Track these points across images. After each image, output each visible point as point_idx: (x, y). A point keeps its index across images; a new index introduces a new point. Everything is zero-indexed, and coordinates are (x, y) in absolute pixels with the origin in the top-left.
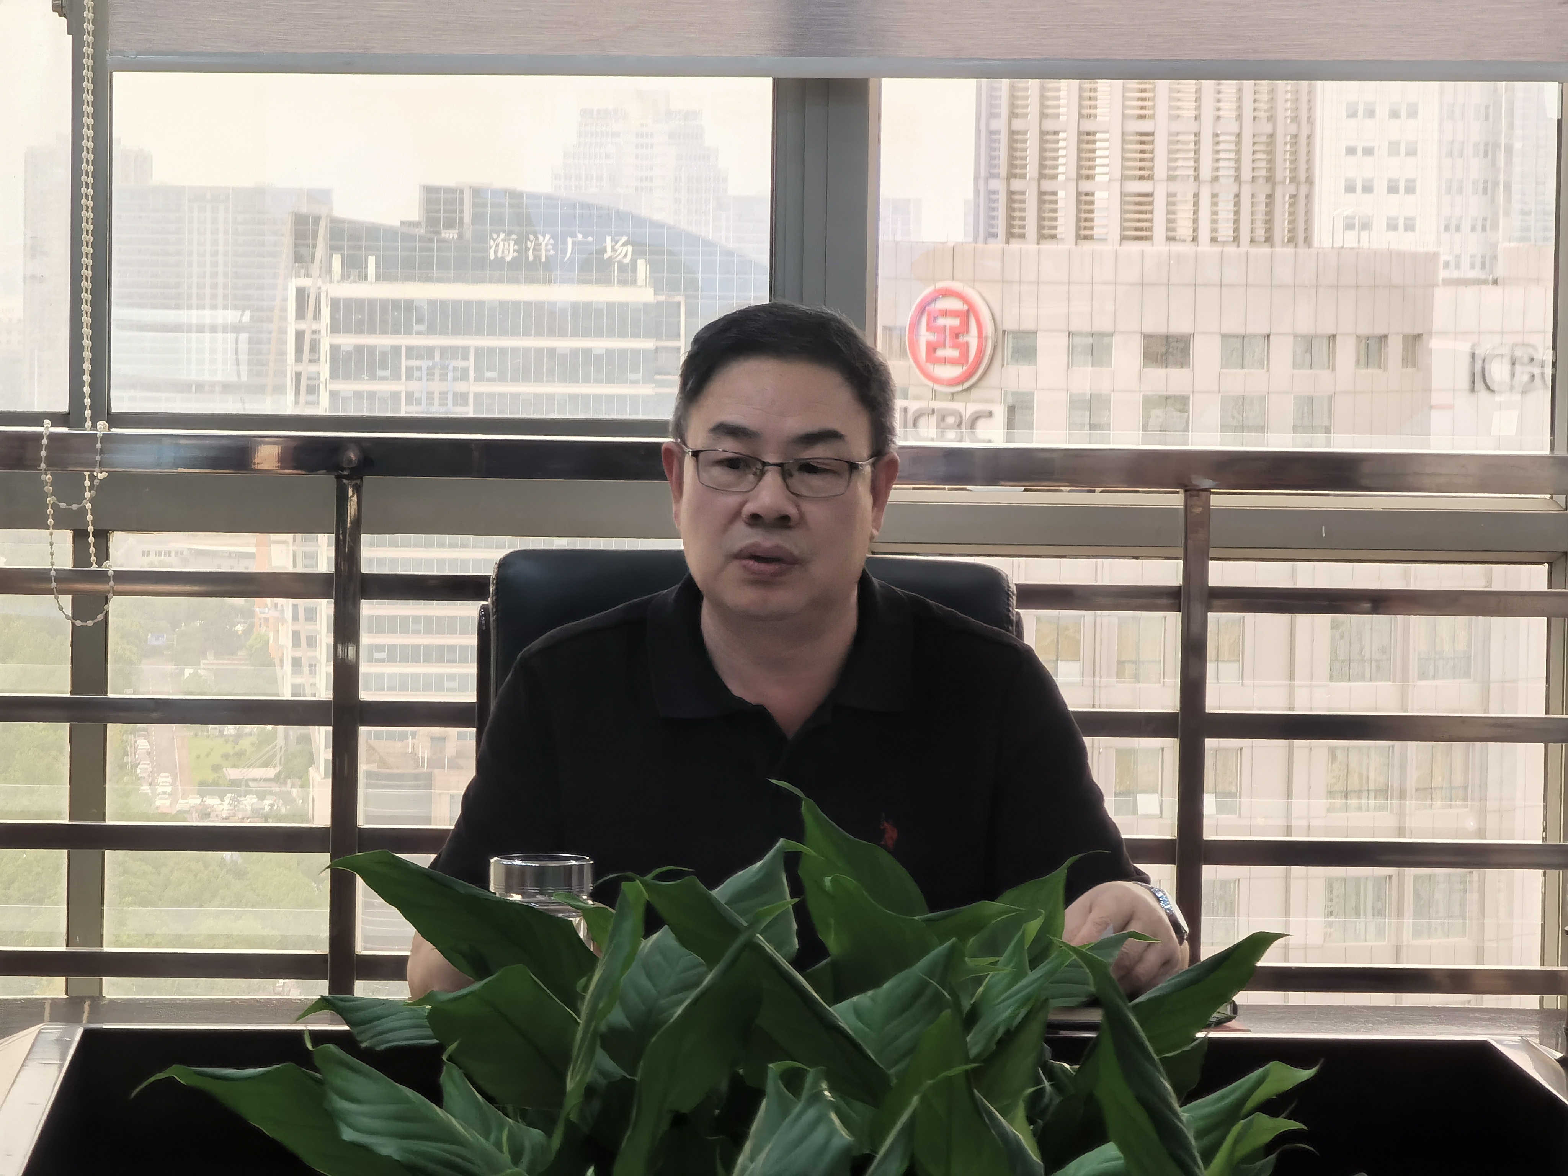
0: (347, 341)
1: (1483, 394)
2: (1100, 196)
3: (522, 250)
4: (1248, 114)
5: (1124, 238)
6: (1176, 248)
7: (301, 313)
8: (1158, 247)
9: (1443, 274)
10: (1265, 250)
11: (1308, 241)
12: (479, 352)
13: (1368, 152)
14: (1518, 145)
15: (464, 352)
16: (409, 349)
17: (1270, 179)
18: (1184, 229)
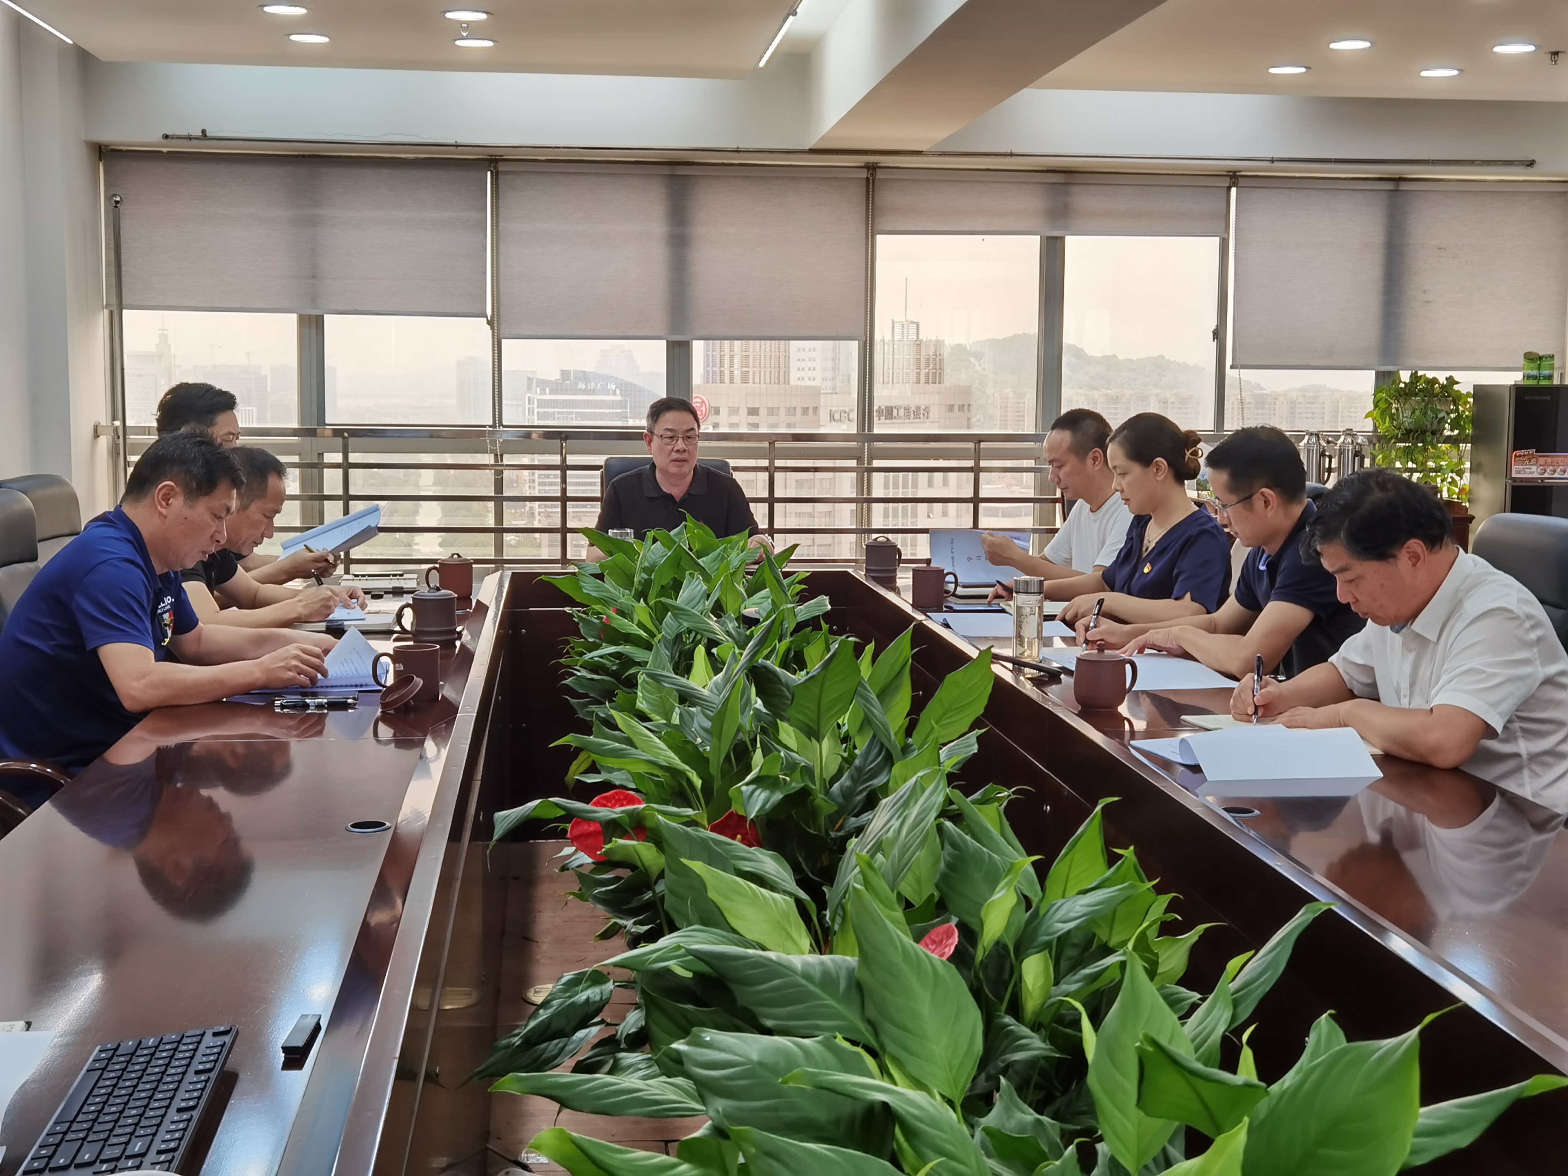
0: (541, 410)
1: (834, 422)
2: (736, 372)
3: (587, 386)
4: (773, 351)
5: (742, 383)
6: (755, 385)
7: (529, 403)
8: (750, 385)
9: (822, 392)
10: (778, 385)
11: (789, 384)
12: (576, 412)
13: (803, 360)
14: (841, 358)
15: (572, 413)
16: (558, 412)
17: (779, 367)
18: (757, 380)
